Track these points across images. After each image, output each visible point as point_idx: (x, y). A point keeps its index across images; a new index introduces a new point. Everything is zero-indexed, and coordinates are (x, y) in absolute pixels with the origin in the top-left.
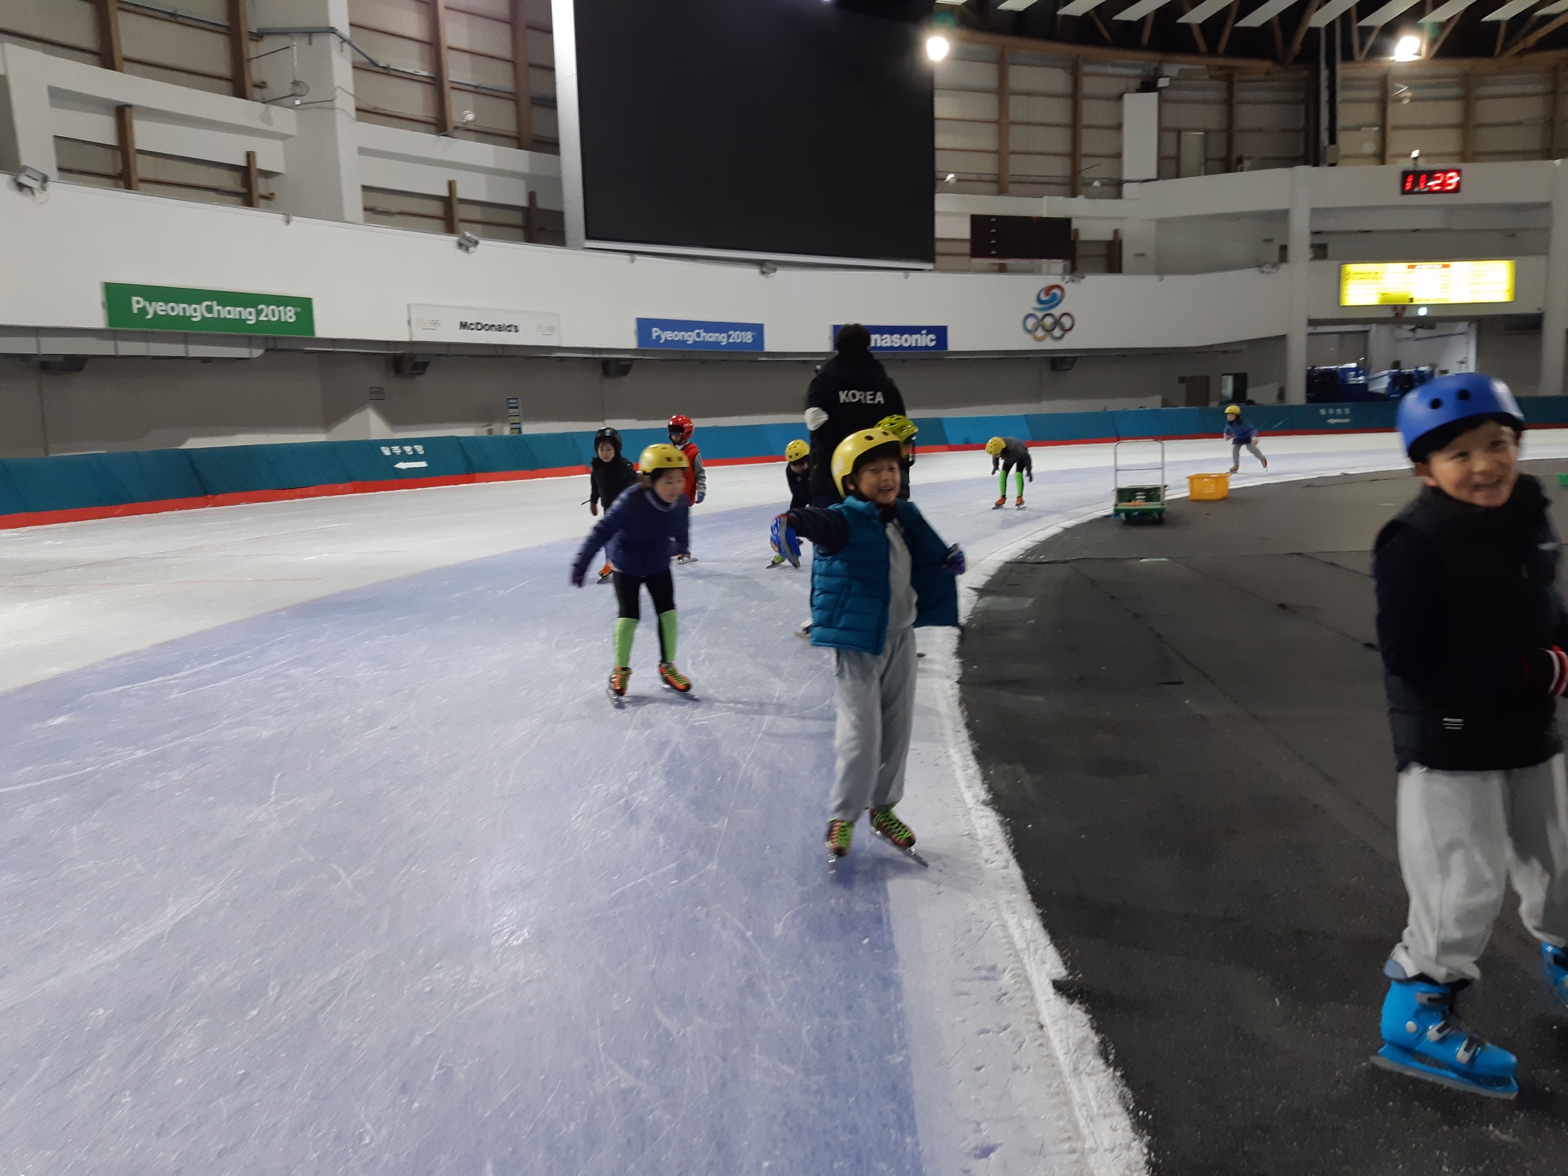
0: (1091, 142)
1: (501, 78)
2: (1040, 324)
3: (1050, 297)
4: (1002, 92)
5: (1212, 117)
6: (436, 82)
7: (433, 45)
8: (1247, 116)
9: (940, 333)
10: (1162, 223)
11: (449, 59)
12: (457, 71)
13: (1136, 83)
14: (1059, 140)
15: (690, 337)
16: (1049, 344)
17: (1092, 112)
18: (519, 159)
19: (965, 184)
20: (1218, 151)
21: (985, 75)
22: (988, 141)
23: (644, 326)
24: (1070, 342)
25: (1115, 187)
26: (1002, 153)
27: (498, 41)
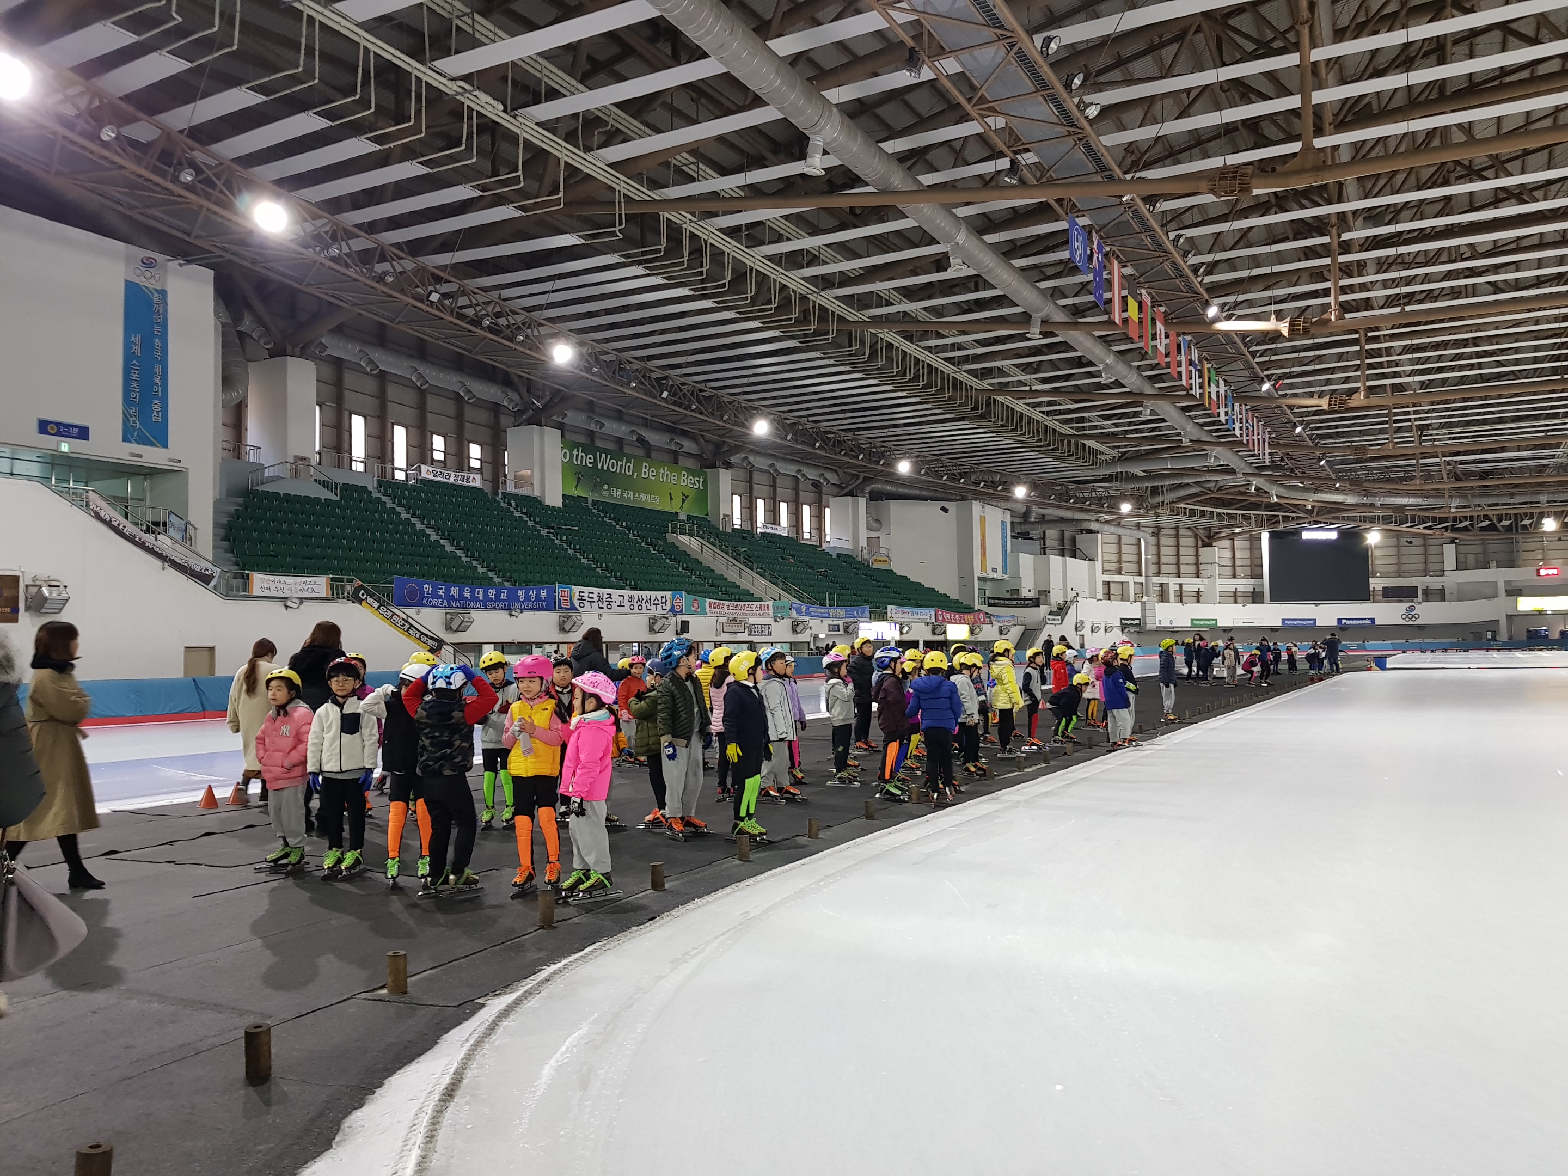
0: (1431, 559)
1: (1248, 562)
2: (1407, 617)
3: (1411, 609)
4: (1398, 546)
5: (1479, 549)
6: (1234, 566)
7: (1234, 557)
8: (1491, 548)
9: (1373, 620)
10: (1458, 583)
11: (1237, 560)
12: (1238, 563)
13: (1448, 540)
14: (1421, 559)
15: (1295, 623)
16: (1411, 622)
17: (1432, 550)
18: (1252, 581)
19: (1385, 575)
20: (1481, 558)
21: (1393, 542)
22: (1394, 560)
23: (1284, 620)
24: (1417, 622)
25: (1442, 572)
26: (1399, 564)
27: (1247, 554)
